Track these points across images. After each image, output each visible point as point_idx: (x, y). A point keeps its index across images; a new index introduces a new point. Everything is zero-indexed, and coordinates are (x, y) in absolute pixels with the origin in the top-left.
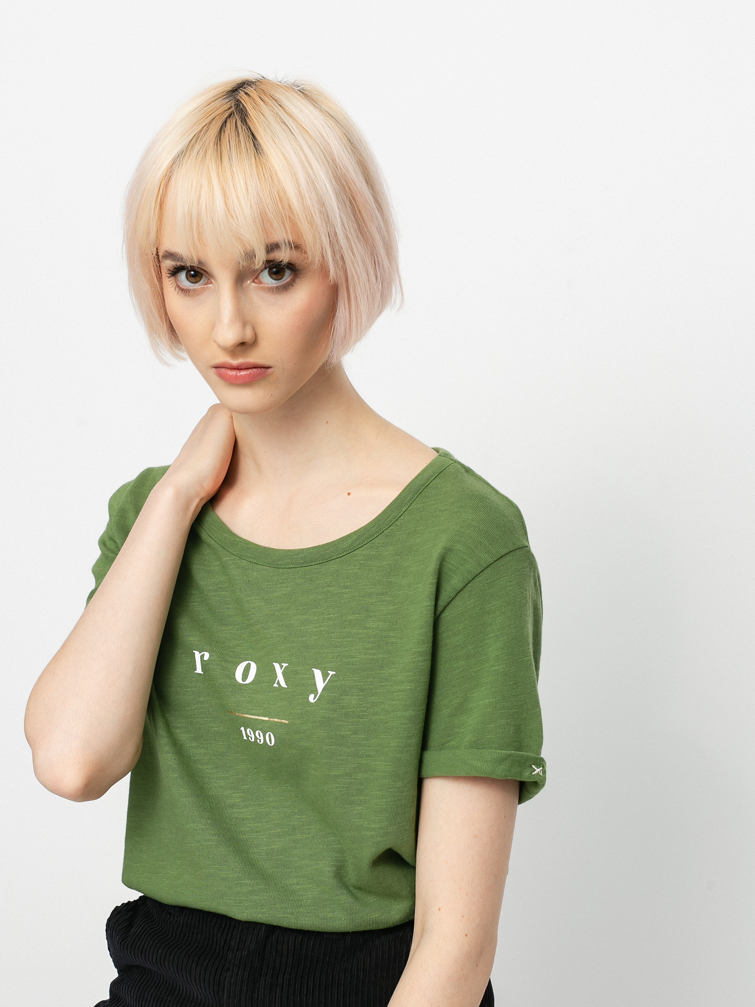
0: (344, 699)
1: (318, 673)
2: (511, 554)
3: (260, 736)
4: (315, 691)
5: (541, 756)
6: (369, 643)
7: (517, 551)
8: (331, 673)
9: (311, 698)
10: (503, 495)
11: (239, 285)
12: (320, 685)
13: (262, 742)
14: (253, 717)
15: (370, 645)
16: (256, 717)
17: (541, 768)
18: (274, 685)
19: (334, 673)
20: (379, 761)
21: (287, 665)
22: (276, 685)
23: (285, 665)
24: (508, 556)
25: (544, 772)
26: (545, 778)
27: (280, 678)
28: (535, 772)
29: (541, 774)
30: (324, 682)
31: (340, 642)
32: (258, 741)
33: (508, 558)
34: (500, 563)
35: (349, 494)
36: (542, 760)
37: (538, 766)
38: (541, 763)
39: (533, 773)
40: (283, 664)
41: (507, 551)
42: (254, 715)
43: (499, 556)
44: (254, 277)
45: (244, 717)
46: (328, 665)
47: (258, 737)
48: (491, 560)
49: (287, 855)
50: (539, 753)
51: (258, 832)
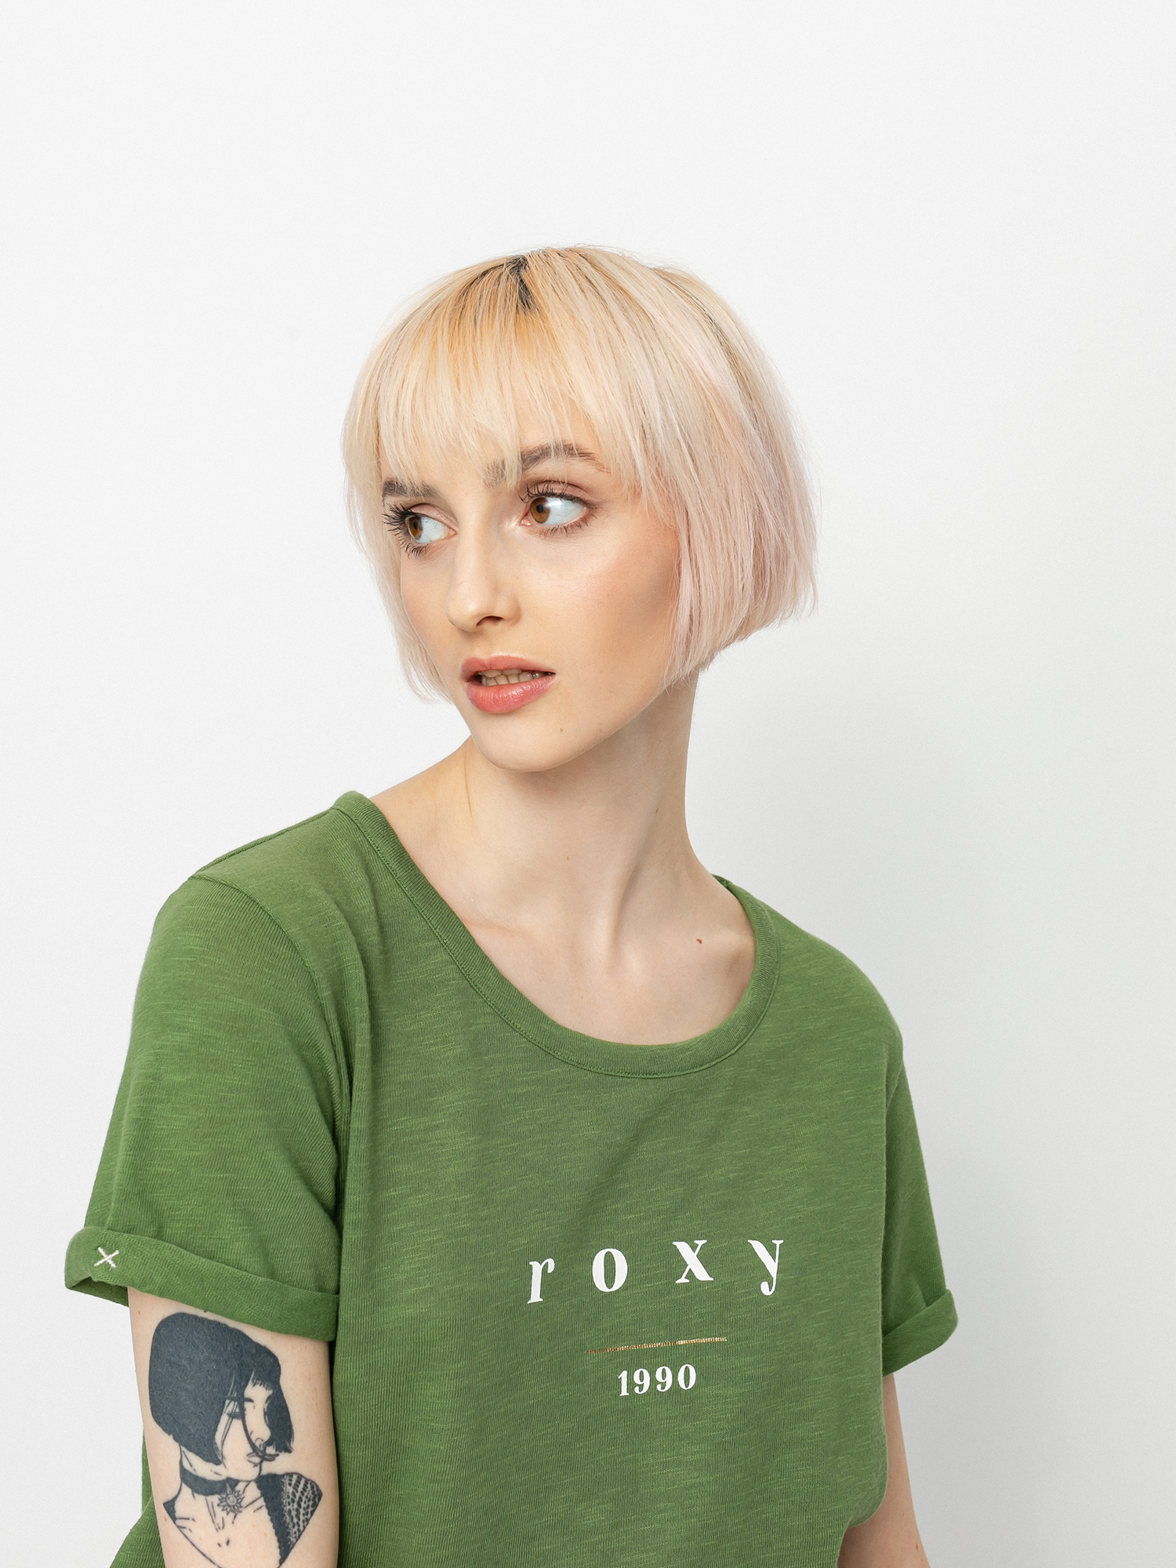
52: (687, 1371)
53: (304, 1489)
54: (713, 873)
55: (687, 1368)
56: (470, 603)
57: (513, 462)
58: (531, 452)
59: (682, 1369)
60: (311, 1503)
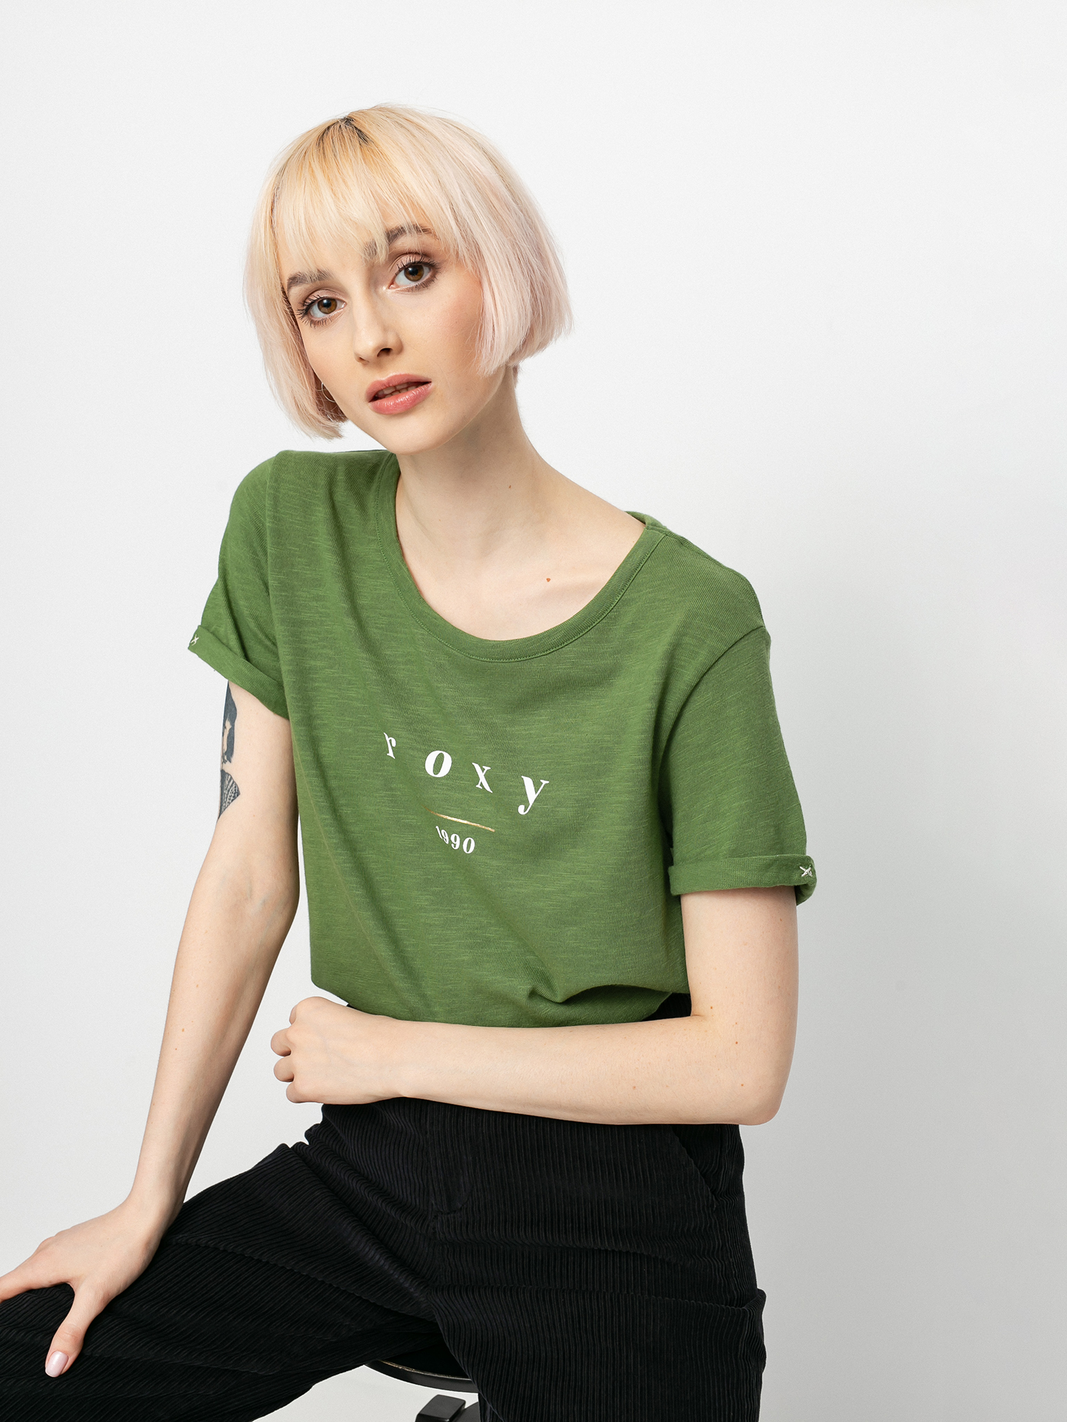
0: (558, 811)
1: (528, 782)
2: (746, 638)
3: (455, 841)
4: (526, 802)
5: (807, 855)
6: (582, 747)
7: (752, 633)
8: (544, 782)
9: (521, 809)
10: (728, 568)
11: (373, 290)
12: (532, 795)
13: (457, 847)
14: (449, 818)
15: (584, 751)
16: (455, 819)
17: (810, 868)
18: (477, 786)
19: (548, 782)
20: (595, 879)
21: (489, 768)
22: (478, 786)
23: (487, 768)
24: (743, 640)
25: (813, 872)
26: (815, 879)
27: (483, 779)
28: (804, 874)
29: (811, 875)
30: (536, 793)
31: (551, 747)
32: (453, 845)
33: (743, 643)
34: (735, 649)
35: (548, 580)
36: (809, 859)
37: (806, 866)
38: (808, 862)
39: (803, 875)
40: (484, 767)
41: (742, 635)
42: (452, 817)
43: (733, 642)
44: (389, 282)
45: (440, 817)
46: (539, 773)
47: (453, 841)
48: (726, 648)
49: (478, 968)
50: (804, 853)
51: (447, 940)
52: (469, 842)
53: (232, 786)
54: (626, 510)
55: (470, 840)
56: (368, 342)
57: (381, 241)
58: (392, 232)
59: (467, 840)
60: (233, 795)
